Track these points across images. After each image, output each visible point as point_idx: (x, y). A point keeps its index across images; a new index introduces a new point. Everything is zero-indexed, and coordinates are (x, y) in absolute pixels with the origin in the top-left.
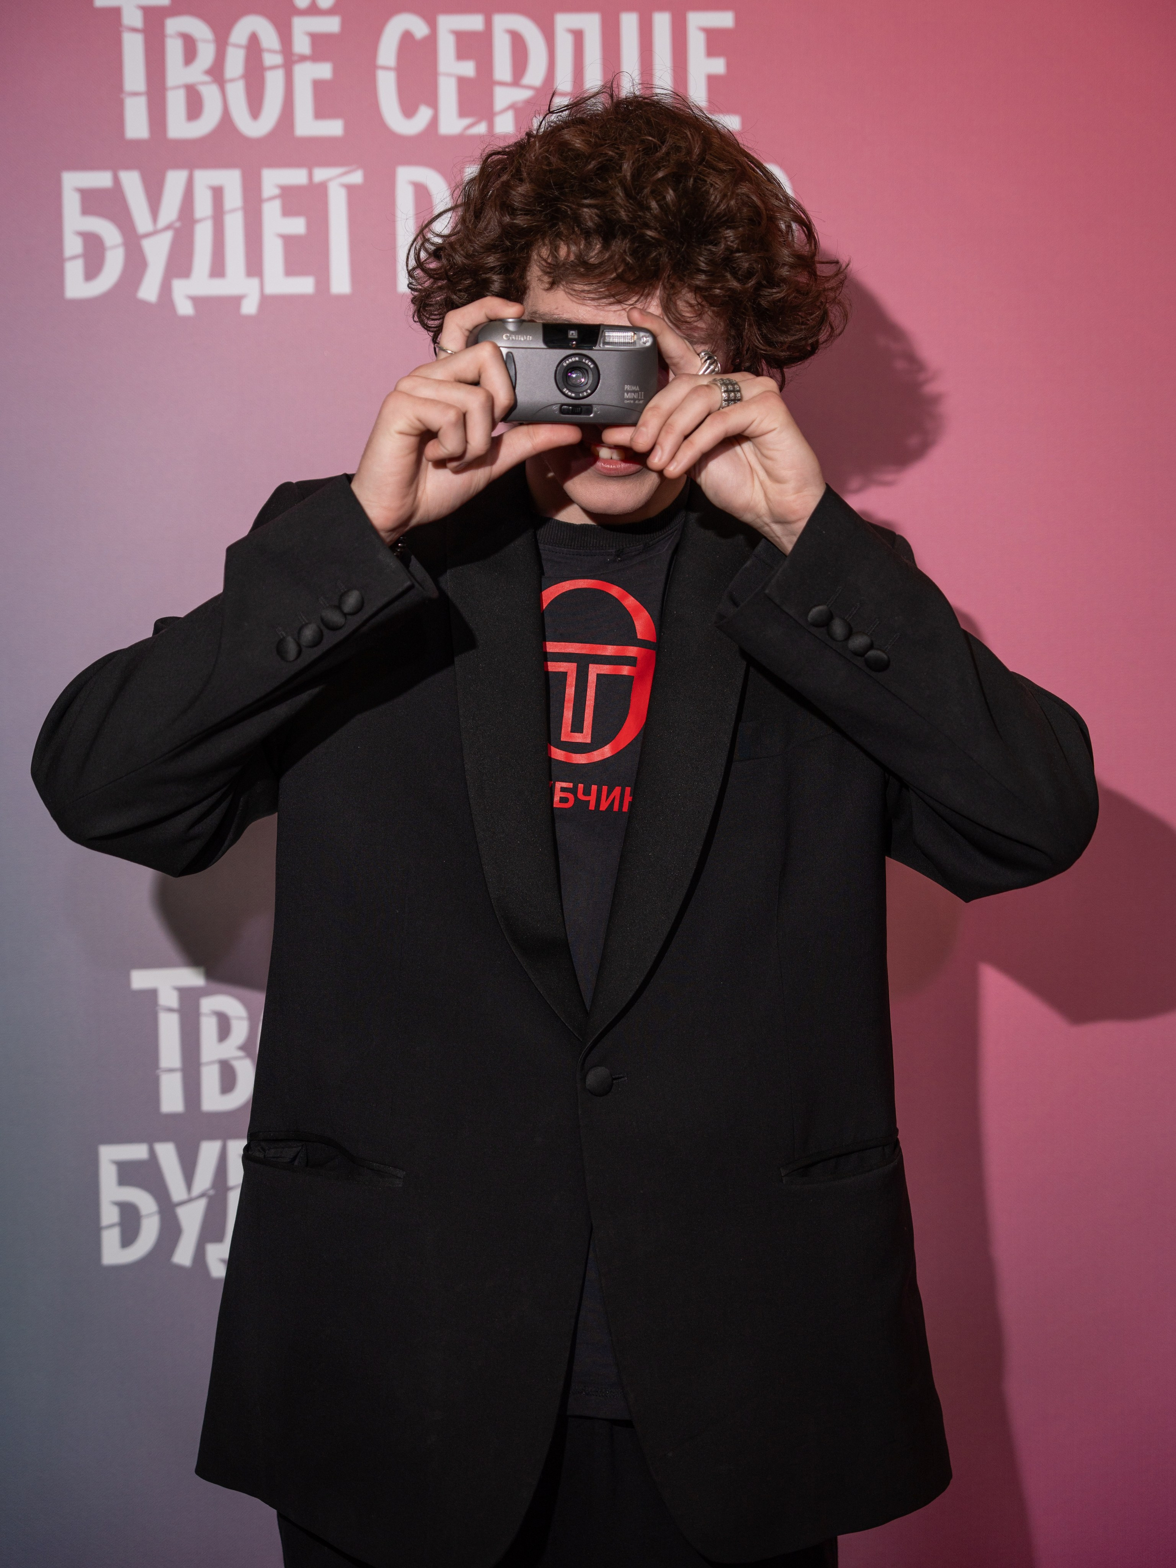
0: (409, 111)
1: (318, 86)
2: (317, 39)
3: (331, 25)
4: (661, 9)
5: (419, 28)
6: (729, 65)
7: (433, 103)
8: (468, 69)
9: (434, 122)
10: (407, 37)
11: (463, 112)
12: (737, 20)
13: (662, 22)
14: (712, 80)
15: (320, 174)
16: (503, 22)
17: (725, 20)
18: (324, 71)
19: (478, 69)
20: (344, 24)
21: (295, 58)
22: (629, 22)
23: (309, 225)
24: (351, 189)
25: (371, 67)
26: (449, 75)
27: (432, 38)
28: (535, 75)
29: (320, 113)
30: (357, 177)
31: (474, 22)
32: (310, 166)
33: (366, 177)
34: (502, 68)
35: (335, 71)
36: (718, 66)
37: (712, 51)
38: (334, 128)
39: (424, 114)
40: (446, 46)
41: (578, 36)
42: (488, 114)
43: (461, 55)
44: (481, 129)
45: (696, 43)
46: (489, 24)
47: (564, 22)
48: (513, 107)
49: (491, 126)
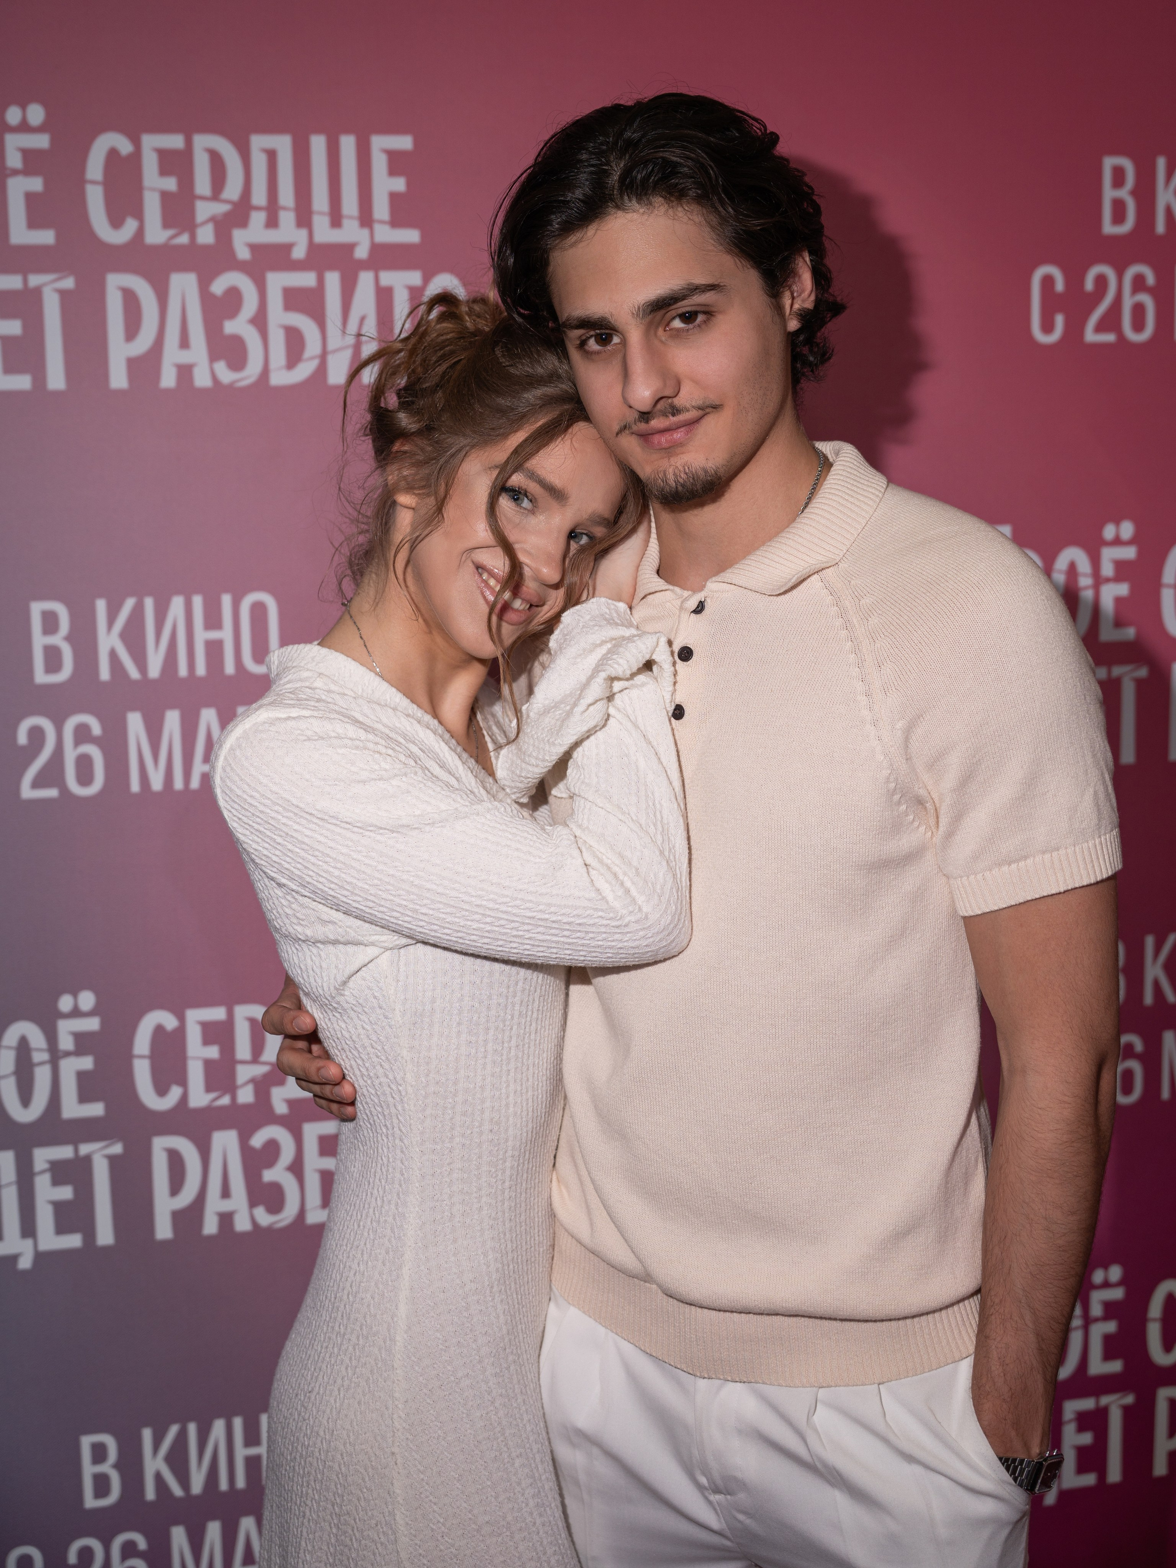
0: (116, 222)
1: (30, 197)
2: (27, 154)
3: (42, 141)
4: (347, 131)
5: (125, 147)
6: (409, 184)
7: (139, 215)
8: (170, 184)
9: (140, 233)
10: (113, 154)
11: (167, 224)
12: (416, 143)
13: (348, 144)
14: (394, 197)
15: (34, 280)
16: (203, 142)
17: (404, 142)
18: (36, 184)
19: (180, 184)
20: (53, 141)
21: (8, 172)
22: (318, 144)
23: (25, 327)
24: (64, 294)
25: (80, 181)
26: (153, 189)
27: (137, 155)
28: (233, 190)
29: (33, 223)
30: (69, 283)
31: (176, 141)
32: (25, 272)
33: (78, 282)
34: (202, 183)
35: (46, 184)
36: (399, 184)
37: (393, 171)
38: (46, 237)
39: (130, 226)
40: (150, 164)
41: (272, 155)
42: (190, 226)
43: (164, 171)
44: (184, 239)
45: (379, 164)
46: (189, 143)
47: (259, 142)
48: (213, 219)
49: (193, 237)
